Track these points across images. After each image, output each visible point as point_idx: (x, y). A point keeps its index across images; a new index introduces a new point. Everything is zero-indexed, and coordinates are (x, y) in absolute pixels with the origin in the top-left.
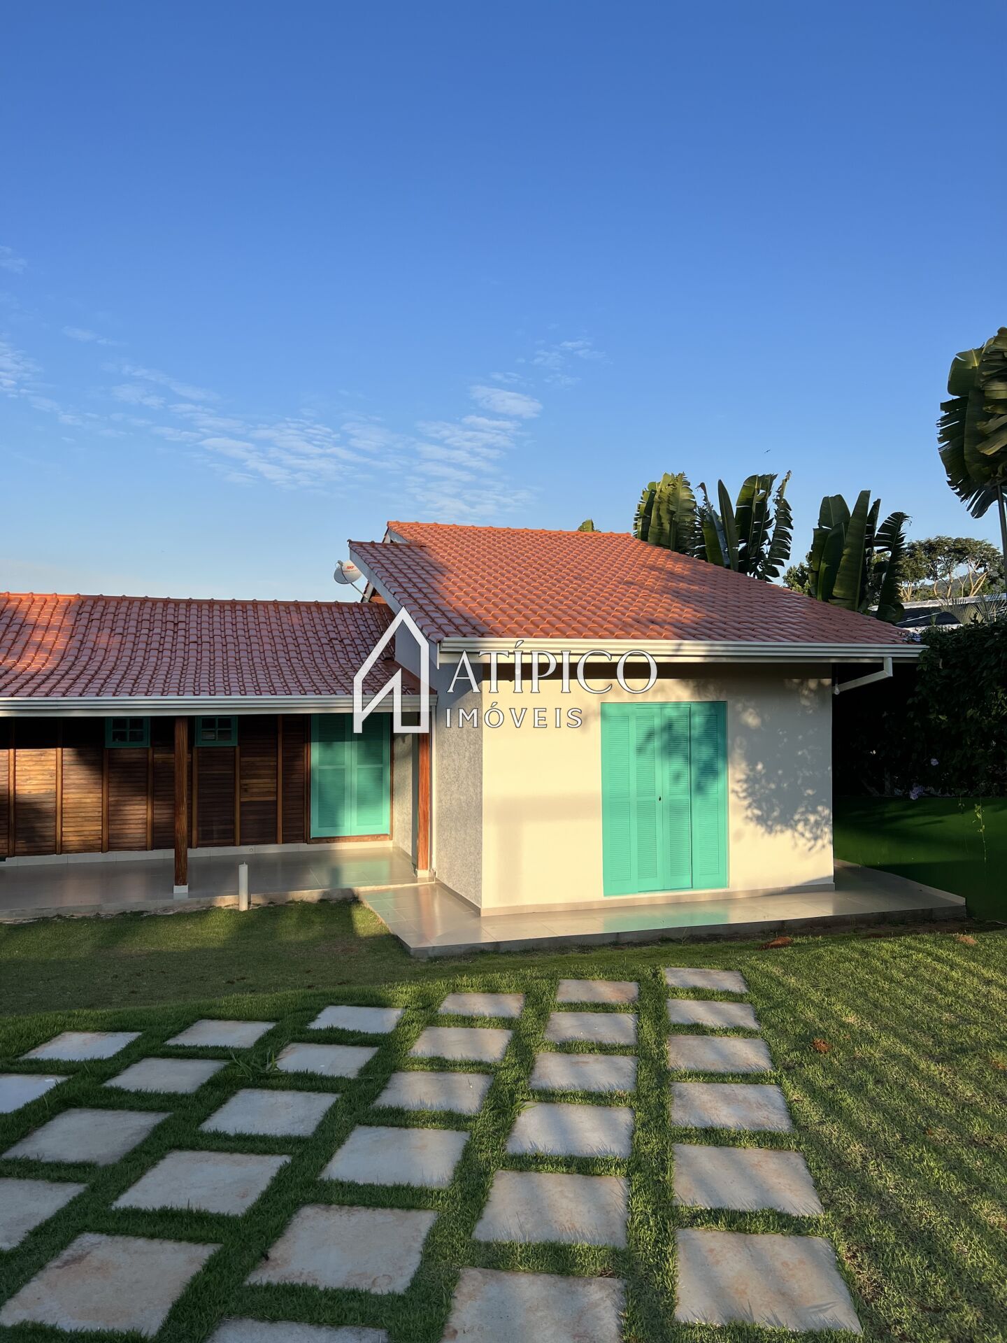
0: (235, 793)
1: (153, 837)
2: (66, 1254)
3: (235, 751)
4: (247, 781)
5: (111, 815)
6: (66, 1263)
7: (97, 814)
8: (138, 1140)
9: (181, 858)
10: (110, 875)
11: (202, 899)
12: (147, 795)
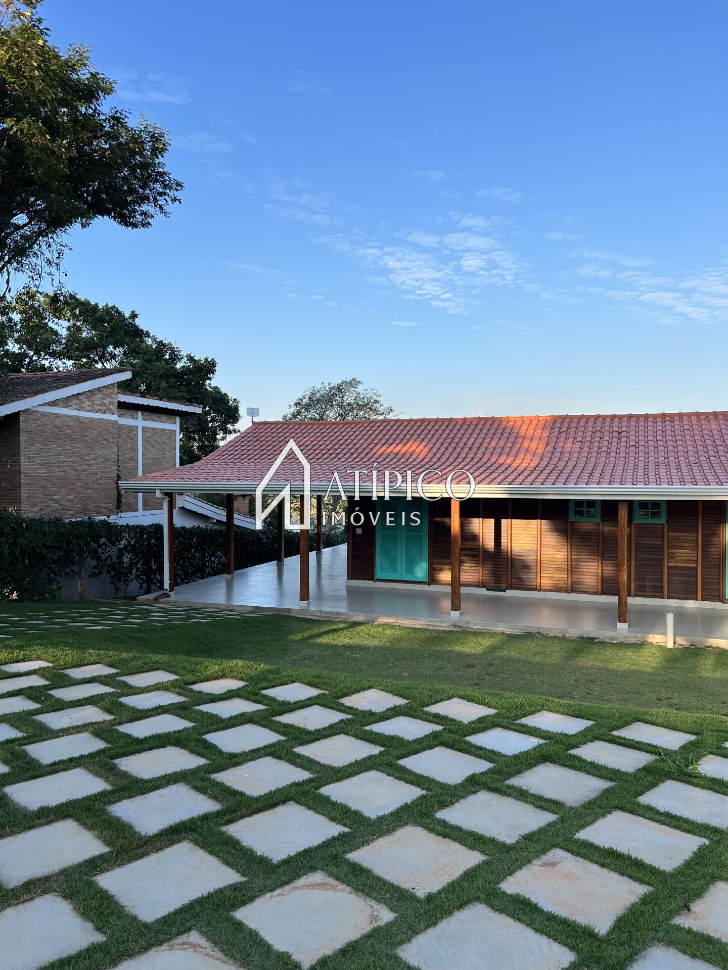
0: (663, 559)
1: (602, 586)
2: (545, 858)
3: (663, 528)
4: (673, 551)
5: (572, 568)
6: (545, 864)
7: (563, 566)
8: (593, 795)
9: (622, 603)
10: (572, 609)
11: (638, 635)
12: (598, 556)
